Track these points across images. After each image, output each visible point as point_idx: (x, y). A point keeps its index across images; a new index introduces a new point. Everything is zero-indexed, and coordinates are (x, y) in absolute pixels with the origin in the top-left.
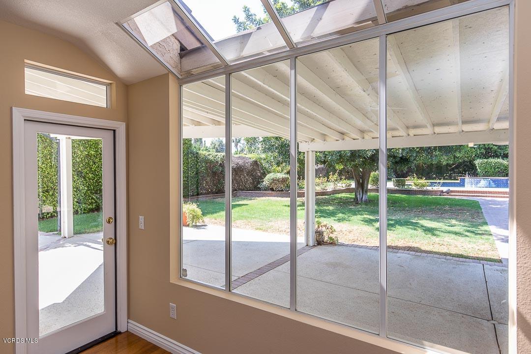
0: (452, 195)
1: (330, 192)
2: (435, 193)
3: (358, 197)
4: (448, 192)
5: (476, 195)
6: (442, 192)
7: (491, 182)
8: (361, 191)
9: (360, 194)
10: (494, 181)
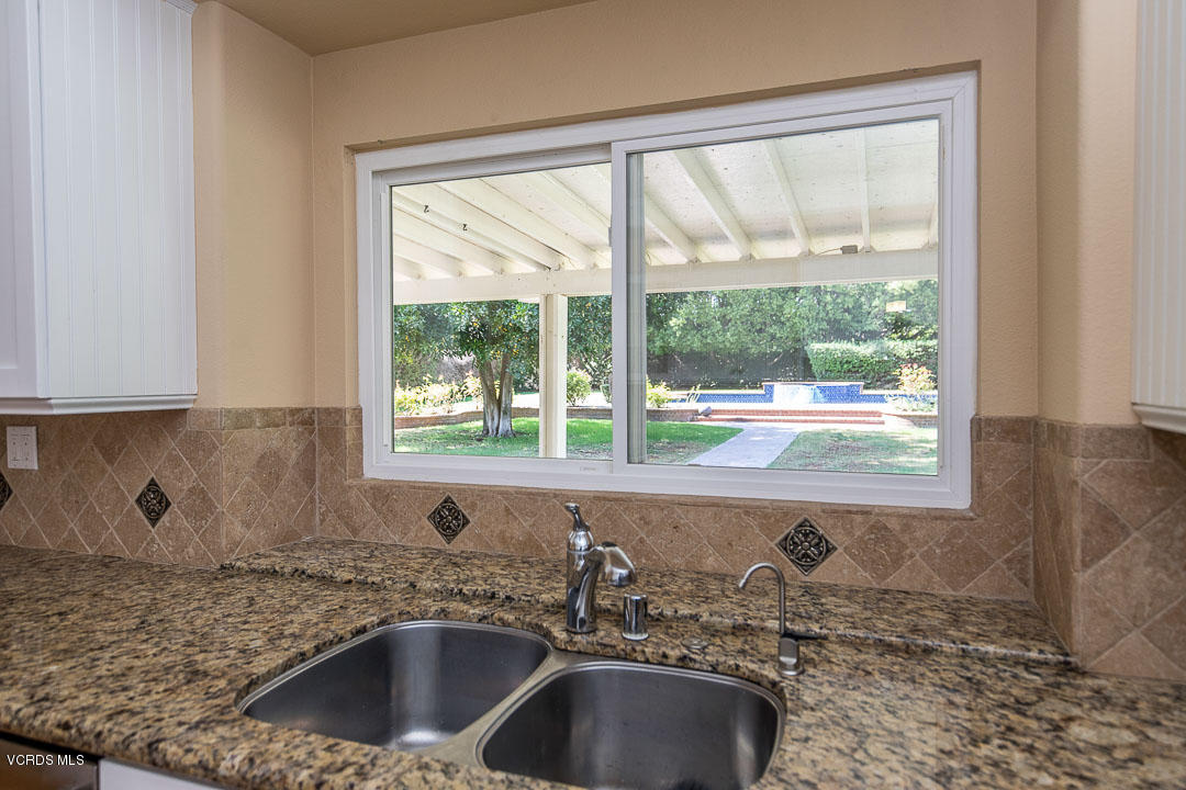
0: (714, 420)
1: (455, 416)
2: (680, 415)
3: (489, 424)
4: (707, 413)
5: (765, 417)
6: (696, 412)
7: (818, 391)
8: (496, 412)
9: (493, 419)
10: (823, 390)
